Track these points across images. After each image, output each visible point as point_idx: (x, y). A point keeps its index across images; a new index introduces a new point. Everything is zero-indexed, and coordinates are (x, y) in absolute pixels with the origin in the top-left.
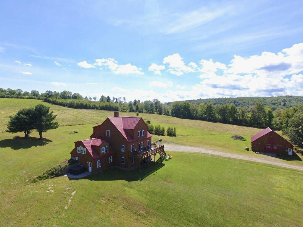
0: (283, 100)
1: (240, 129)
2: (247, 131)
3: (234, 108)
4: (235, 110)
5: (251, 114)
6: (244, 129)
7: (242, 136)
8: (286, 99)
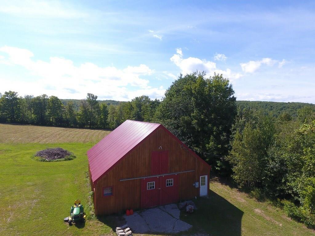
0: (107, 103)
1: (65, 132)
2: (77, 134)
3: (58, 102)
4: (58, 103)
5: (82, 109)
6: (71, 131)
7: (64, 149)
8: (110, 103)
